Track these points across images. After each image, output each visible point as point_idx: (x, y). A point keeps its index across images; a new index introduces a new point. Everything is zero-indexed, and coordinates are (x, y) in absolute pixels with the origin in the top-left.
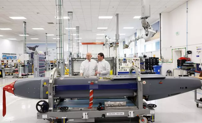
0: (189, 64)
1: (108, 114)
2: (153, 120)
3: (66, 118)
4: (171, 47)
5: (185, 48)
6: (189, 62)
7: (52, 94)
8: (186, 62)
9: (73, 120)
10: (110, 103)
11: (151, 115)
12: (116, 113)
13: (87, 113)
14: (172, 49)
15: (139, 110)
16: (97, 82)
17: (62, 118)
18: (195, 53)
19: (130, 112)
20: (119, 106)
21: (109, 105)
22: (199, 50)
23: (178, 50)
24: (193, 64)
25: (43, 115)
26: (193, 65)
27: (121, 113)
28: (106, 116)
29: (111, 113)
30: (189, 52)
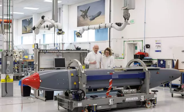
0: (148, 60)
1: (127, 100)
2: (155, 102)
3: (96, 105)
4: (123, 37)
5: (142, 41)
6: (147, 58)
7: (85, 83)
8: (145, 57)
9: (101, 107)
10: (126, 91)
11: (154, 99)
12: (132, 98)
13: (112, 99)
14: (124, 41)
15: (147, 95)
16: (114, 73)
17: (94, 105)
18: (153, 47)
19: (141, 96)
20: (132, 93)
21: (125, 93)
22: (158, 45)
23: (132, 42)
24: (152, 60)
25: (78, 103)
26: (152, 62)
27: (136, 98)
28: (126, 102)
29: (129, 98)
30: (148, 46)
